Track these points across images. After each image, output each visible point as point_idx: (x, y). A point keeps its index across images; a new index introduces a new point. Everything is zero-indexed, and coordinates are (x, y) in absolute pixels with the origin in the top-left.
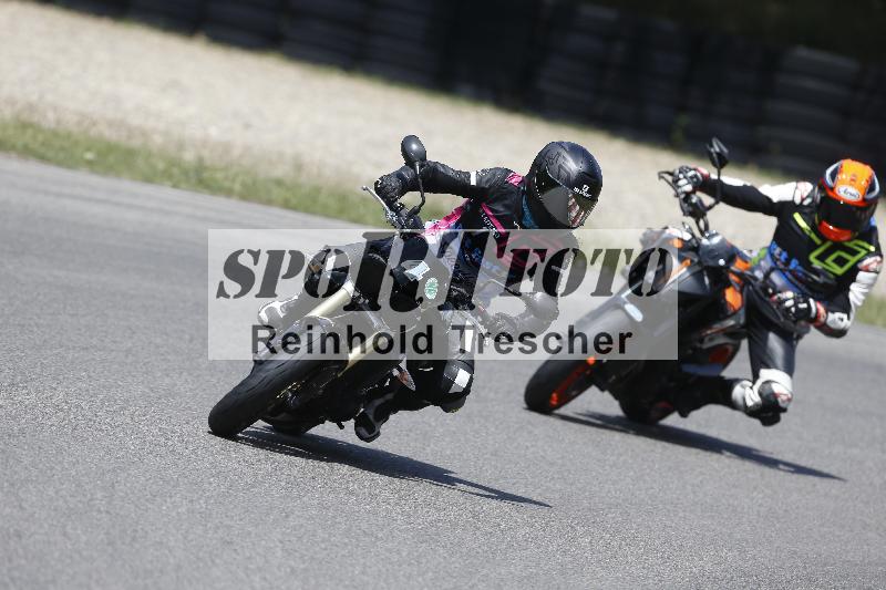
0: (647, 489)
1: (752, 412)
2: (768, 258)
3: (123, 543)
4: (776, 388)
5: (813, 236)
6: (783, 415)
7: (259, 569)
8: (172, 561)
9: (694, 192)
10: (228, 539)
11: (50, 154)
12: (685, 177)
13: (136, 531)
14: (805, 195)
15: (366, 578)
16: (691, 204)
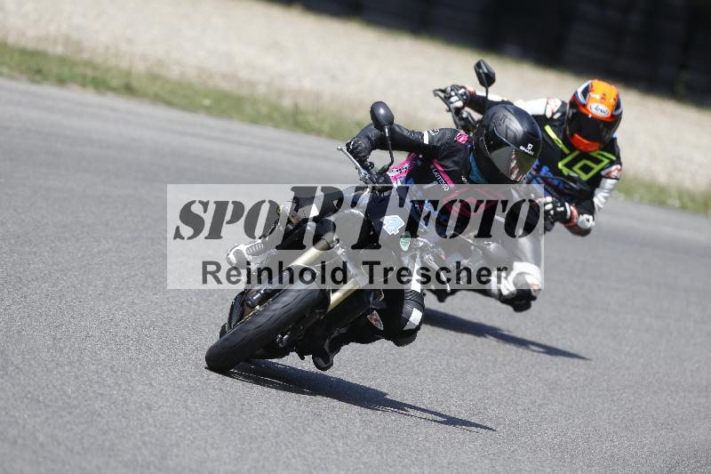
1: (506, 300)
3: (233, 415)
5: (563, 147)
7: (343, 437)
9: (463, 108)
11: (176, 100)
12: (456, 94)
13: (243, 405)
14: (555, 110)
16: (462, 119)
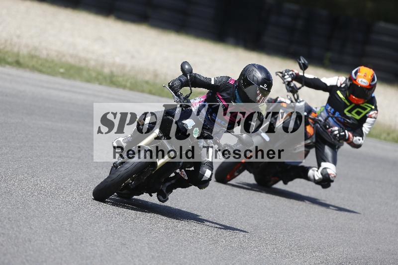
0: (312, 221)
1: (318, 182)
2: (325, 111)
3: (77, 244)
4: (329, 171)
5: (346, 101)
6: (332, 184)
7: (138, 256)
8: (98, 252)
9: (292, 81)
10: (123, 242)
11: (44, 70)
12: (288, 74)
13: (82, 239)
14: (342, 82)
15: (186, 260)
16: (291, 87)
